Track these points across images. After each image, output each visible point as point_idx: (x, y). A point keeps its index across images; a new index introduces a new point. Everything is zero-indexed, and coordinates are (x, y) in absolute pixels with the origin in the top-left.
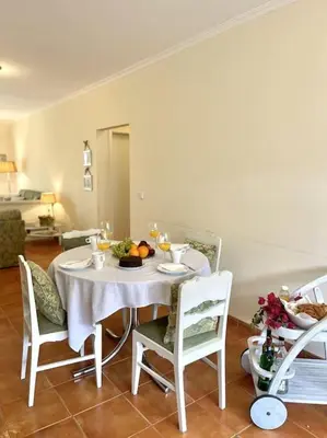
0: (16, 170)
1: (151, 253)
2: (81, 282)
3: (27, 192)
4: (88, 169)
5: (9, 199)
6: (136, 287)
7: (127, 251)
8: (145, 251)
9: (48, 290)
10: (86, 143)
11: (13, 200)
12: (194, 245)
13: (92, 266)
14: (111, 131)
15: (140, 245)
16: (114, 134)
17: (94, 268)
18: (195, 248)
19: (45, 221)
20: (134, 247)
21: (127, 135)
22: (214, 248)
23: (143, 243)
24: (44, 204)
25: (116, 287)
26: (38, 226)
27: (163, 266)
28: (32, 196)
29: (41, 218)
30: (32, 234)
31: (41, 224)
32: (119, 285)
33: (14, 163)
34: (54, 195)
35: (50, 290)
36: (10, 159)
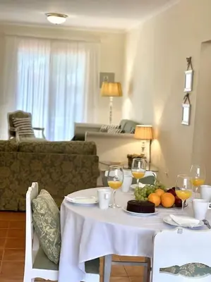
0: (120, 94)
3: (127, 122)
4: (188, 95)
7: (147, 196)
9: (46, 221)
10: (189, 60)
25: (105, 227)
29: (129, 157)
32: (107, 225)
33: (119, 85)
34: (152, 129)
35: (49, 221)
36: (116, 80)
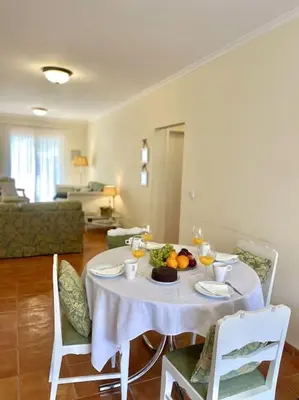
0: (87, 164)
1: (192, 264)
2: (108, 293)
4: (144, 166)
5: (79, 190)
6: (166, 309)
7: (165, 260)
8: (185, 262)
9: (74, 298)
10: (145, 141)
11: (82, 191)
12: (244, 256)
13: (123, 275)
14: (168, 130)
15: (180, 254)
16: (171, 133)
17: (126, 277)
18: (245, 260)
19: (106, 211)
20: (173, 255)
21: (182, 133)
22: (269, 263)
23: (184, 252)
24: (107, 196)
26: (99, 215)
27: (202, 284)
28: (97, 189)
29: (102, 209)
30: (94, 223)
31: (102, 214)
33: (86, 158)
34: (115, 188)
35: (77, 297)
36: (83, 155)
